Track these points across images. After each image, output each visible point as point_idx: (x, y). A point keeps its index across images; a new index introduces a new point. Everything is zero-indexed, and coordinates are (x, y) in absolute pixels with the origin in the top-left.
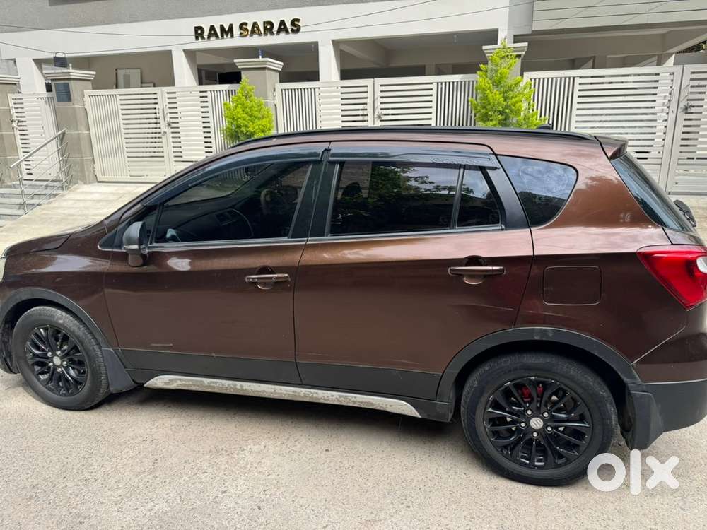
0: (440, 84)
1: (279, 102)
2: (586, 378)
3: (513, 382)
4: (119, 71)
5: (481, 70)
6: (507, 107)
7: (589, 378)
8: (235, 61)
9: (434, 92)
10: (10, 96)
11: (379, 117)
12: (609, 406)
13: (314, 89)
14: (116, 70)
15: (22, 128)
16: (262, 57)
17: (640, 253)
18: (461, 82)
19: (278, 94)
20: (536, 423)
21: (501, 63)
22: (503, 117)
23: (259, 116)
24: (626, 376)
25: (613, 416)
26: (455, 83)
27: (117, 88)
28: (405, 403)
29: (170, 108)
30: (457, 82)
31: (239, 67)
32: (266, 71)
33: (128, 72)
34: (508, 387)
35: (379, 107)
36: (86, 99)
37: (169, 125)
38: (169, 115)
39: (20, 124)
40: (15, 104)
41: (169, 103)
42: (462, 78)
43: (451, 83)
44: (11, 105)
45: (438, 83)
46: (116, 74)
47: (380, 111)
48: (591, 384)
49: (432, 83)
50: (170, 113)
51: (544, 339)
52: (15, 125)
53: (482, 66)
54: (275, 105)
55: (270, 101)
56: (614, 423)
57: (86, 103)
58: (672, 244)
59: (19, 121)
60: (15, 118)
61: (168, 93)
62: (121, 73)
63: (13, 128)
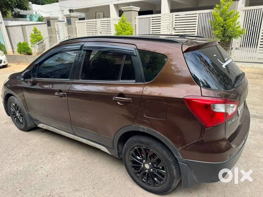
0: (200, 14)
1: (137, 23)
2: (163, 151)
3: (138, 147)
4: (97, 13)
5: (216, 7)
6: (226, 24)
7: (164, 152)
8: (121, 8)
9: (197, 18)
10: (56, 23)
11: (174, 28)
12: (172, 166)
13: (150, 18)
14: (96, 13)
15: (59, 34)
16: (132, 6)
17: (185, 99)
18: (209, 13)
19: (137, 20)
20: (147, 166)
21: (225, 4)
22: (223, 28)
23: (127, 29)
24: (175, 154)
25: (174, 171)
26: (207, 14)
27: (96, 19)
28: (105, 148)
29: (101, 27)
30: (208, 13)
31: (123, 10)
32: (132, 11)
33: (99, 13)
34: (136, 149)
35: (175, 24)
36: (76, 24)
37: (100, 33)
38: (101, 29)
39: (58, 33)
40: (57, 26)
41: (101, 25)
42: (210, 11)
43: (205, 14)
44: (56, 26)
45: (199, 14)
46: (96, 14)
47: (175, 26)
48: (165, 155)
49: (197, 14)
50: (101, 28)
51: (144, 132)
52: (57, 33)
53: (217, 6)
54: (136, 25)
55: (133, 23)
56: (175, 173)
57: (76, 25)
58: (202, 96)
59: (58, 32)
60: (57, 31)
61: (100, 21)
62: (97, 14)
63: (56, 34)
